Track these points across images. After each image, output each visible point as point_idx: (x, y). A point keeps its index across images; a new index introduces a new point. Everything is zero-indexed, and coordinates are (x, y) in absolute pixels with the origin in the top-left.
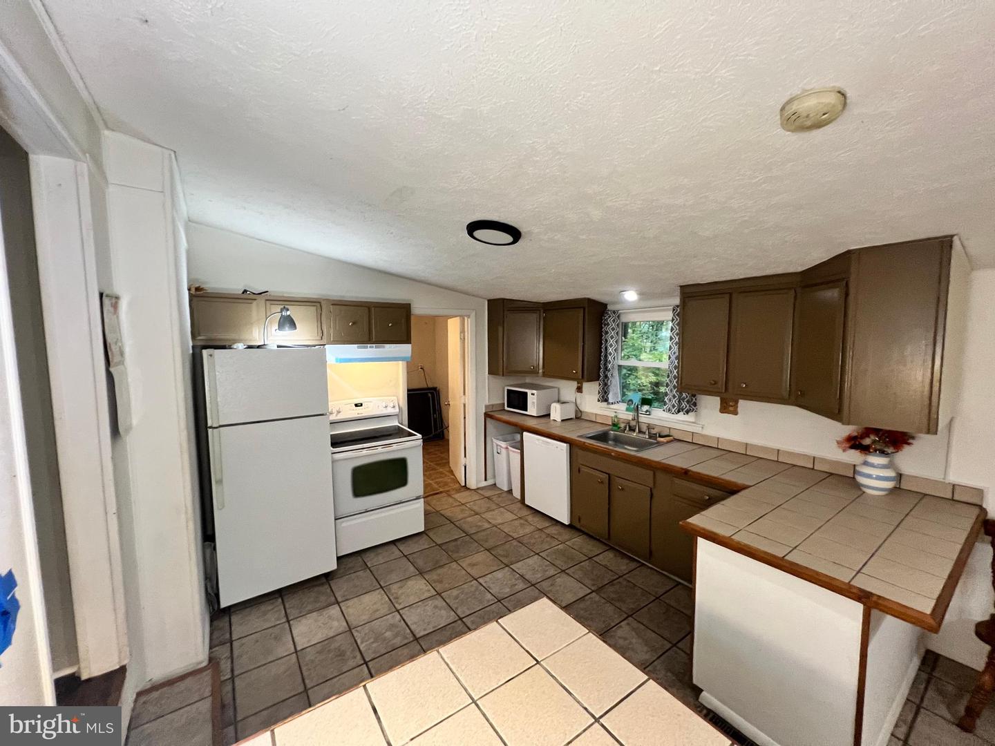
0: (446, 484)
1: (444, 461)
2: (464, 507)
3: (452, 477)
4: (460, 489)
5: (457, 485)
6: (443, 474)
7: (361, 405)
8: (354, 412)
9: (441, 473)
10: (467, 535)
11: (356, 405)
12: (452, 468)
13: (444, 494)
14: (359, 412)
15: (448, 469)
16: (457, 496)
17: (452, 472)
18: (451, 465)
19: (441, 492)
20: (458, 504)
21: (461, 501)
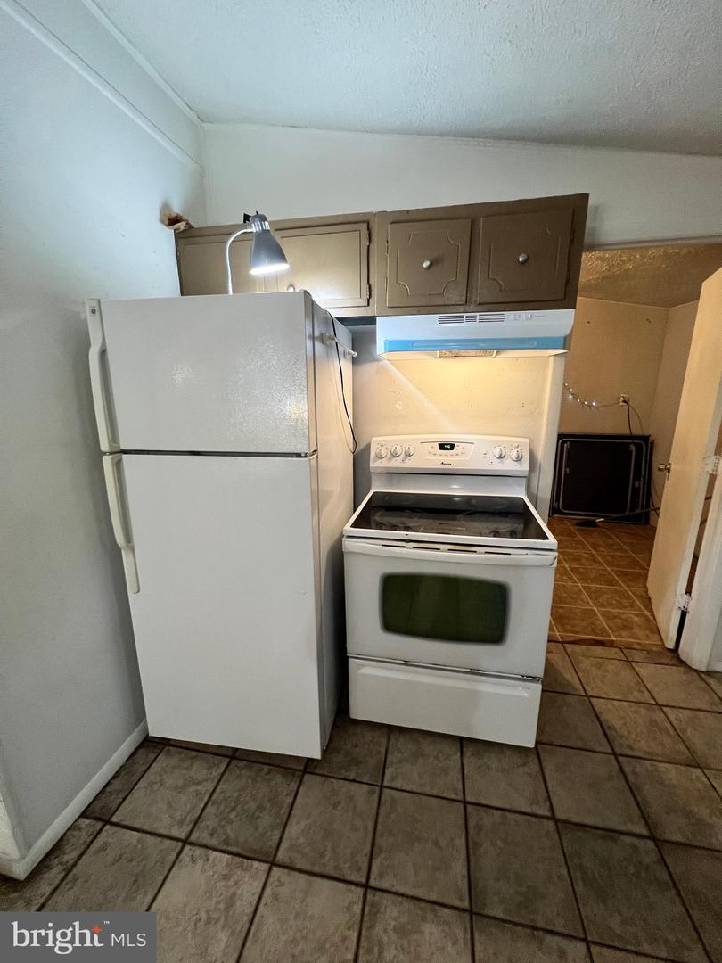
0: (627, 626)
1: (637, 570)
2: (659, 717)
3: (647, 613)
4: (658, 653)
5: (654, 640)
6: (629, 597)
7: (452, 447)
8: (434, 458)
9: (623, 595)
10: (652, 837)
11: (442, 447)
12: (651, 592)
13: (613, 652)
14: (446, 460)
15: (640, 591)
16: (646, 671)
17: (647, 602)
18: (651, 584)
19: (611, 644)
20: (646, 697)
21: (655, 691)
